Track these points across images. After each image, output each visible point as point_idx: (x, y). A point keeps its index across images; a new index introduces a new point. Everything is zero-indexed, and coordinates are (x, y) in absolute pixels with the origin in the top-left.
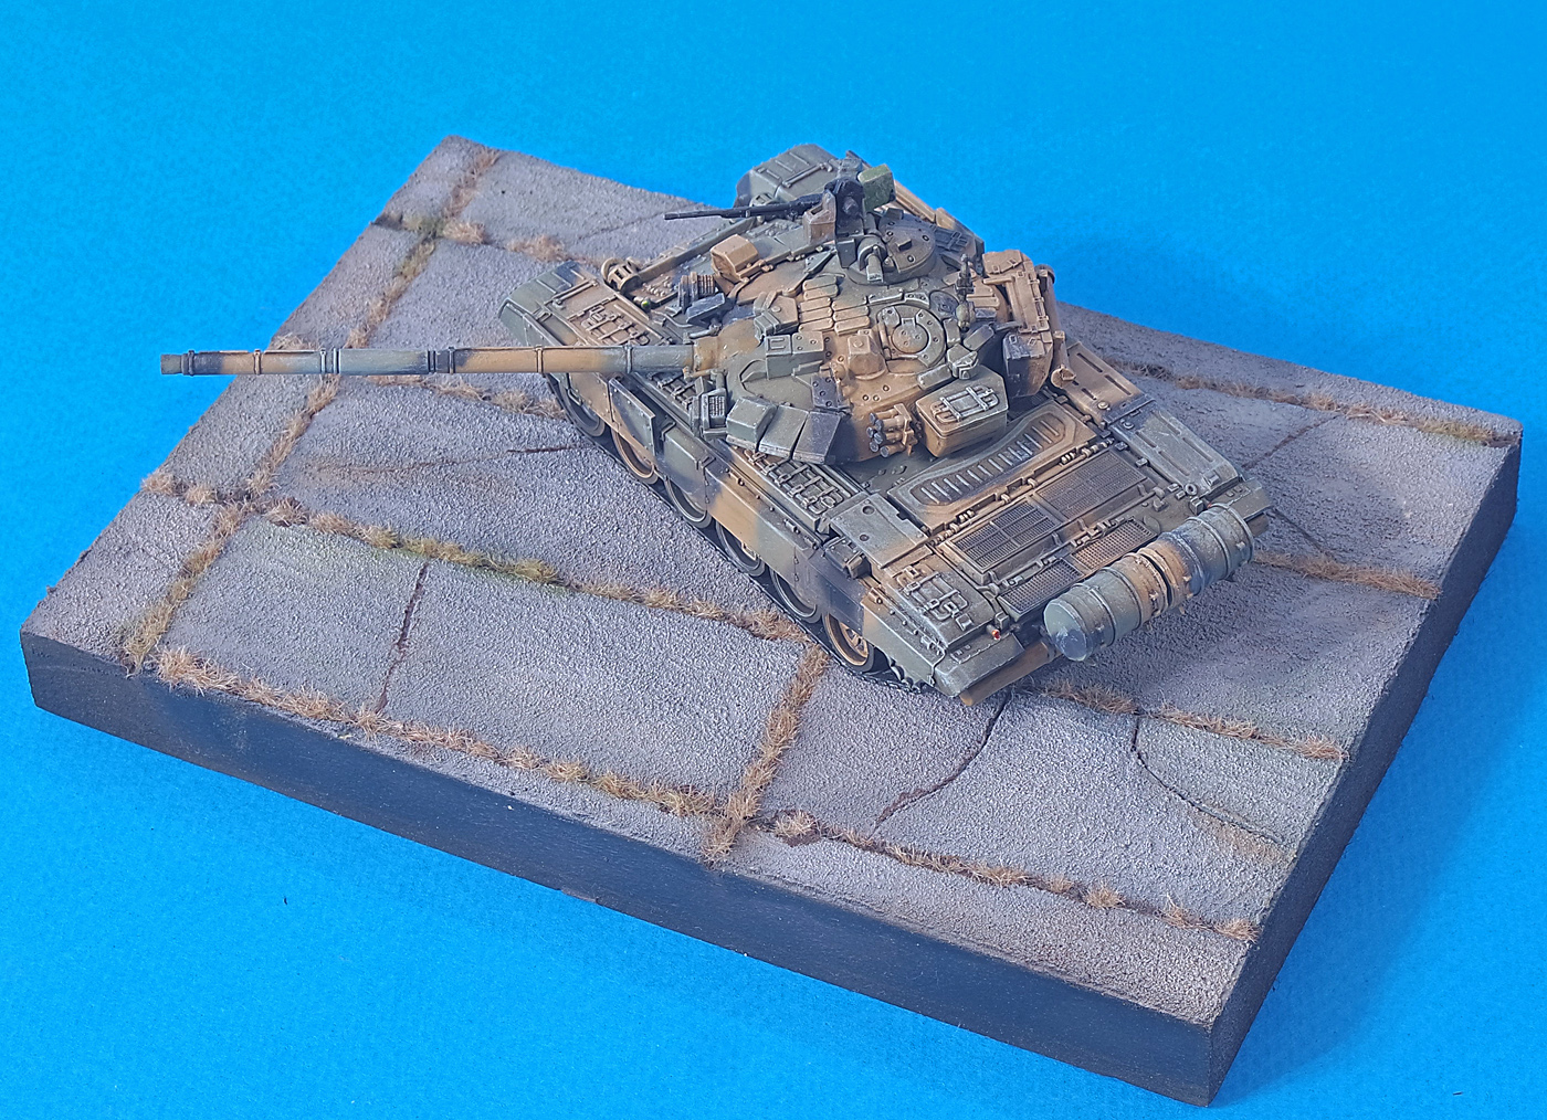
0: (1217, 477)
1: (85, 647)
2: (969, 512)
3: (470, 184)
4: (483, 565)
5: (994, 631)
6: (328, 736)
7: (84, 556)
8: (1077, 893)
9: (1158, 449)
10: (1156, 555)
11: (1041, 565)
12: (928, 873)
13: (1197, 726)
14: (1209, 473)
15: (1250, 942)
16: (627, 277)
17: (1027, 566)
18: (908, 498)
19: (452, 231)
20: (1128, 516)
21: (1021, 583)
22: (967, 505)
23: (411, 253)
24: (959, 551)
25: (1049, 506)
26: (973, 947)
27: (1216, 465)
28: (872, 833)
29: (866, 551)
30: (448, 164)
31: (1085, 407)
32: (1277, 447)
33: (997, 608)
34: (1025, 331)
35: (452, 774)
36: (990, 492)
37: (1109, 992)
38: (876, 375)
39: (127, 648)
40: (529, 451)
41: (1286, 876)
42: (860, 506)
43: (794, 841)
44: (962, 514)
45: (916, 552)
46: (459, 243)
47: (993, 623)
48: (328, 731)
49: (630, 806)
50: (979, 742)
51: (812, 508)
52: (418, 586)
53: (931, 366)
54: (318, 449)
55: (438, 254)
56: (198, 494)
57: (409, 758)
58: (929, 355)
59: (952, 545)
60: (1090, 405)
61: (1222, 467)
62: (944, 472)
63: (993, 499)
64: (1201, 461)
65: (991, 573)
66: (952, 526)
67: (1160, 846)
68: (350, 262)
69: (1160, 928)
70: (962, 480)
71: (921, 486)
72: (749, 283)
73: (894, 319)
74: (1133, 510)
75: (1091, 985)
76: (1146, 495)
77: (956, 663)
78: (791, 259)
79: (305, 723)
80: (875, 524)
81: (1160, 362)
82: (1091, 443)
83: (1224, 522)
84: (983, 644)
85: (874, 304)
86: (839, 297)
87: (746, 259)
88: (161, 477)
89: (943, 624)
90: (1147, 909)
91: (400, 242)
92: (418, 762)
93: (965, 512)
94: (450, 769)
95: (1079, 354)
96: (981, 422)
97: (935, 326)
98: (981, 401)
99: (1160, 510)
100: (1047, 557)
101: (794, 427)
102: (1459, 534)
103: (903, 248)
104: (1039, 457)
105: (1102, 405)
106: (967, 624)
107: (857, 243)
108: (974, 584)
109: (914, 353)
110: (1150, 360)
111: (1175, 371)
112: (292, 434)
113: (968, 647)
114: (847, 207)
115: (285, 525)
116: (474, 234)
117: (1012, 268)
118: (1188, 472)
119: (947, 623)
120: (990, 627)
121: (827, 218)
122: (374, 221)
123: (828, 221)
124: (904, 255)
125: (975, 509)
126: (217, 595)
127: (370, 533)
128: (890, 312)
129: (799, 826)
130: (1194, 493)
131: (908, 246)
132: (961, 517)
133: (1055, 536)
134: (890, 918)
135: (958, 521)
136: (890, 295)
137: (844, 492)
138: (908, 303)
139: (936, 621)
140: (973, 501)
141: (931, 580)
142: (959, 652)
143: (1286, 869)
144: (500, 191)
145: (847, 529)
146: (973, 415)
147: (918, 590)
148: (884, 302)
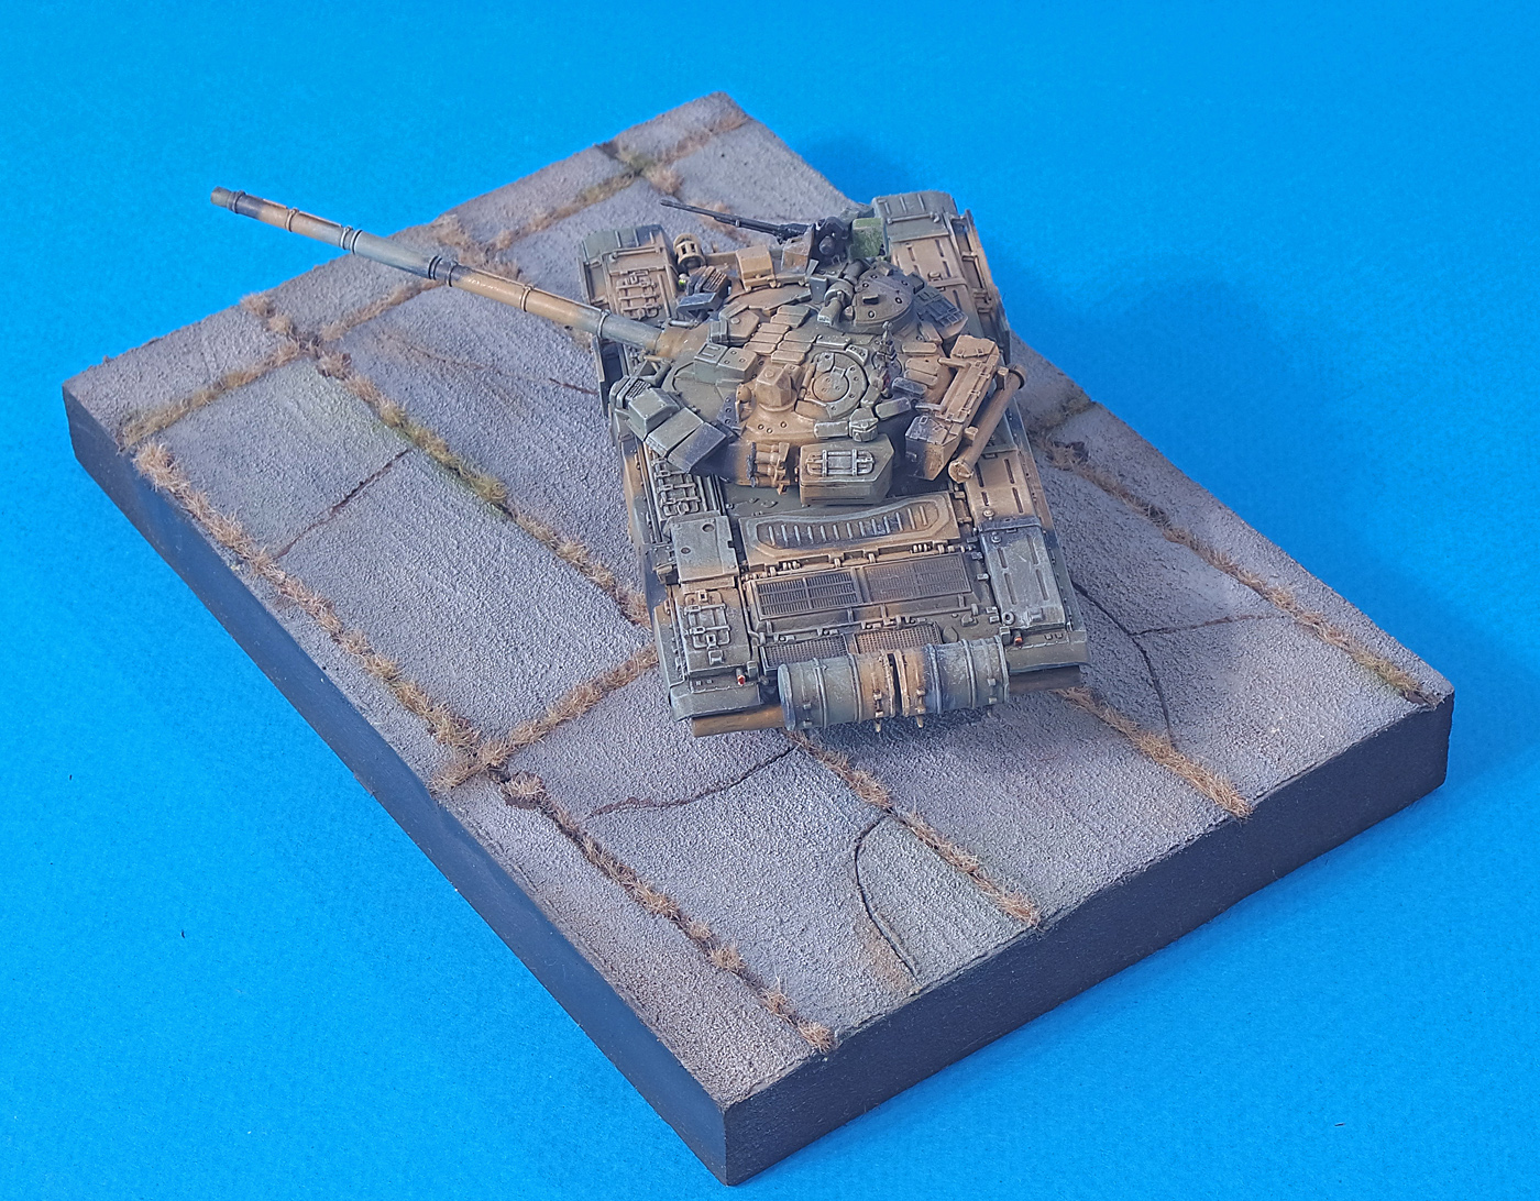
0: (1039, 616)
1: (97, 416)
2: (794, 563)
3: (703, 139)
4: (452, 469)
5: (740, 676)
6: (224, 561)
7: (153, 342)
8: (705, 945)
9: (1005, 571)
10: (901, 660)
11: (820, 633)
12: (597, 874)
13: (927, 843)
14: (1035, 609)
15: (817, 1050)
16: (689, 254)
17: (807, 629)
18: (751, 530)
19: (654, 175)
20: (931, 620)
21: (790, 642)
22: (797, 556)
23: (607, 182)
24: (756, 593)
25: (865, 585)
26: (583, 951)
27: (1046, 605)
28: (580, 820)
29: (678, 563)
30: (696, 114)
31: (973, 509)
32: (1207, 623)
33: (756, 656)
34: (941, 416)
35: (292, 632)
36: (826, 552)
37: (664, 1041)
38: (777, 410)
39: (125, 430)
40: (567, 385)
41: (896, 1006)
42: (703, 522)
43: (512, 801)
44: (787, 562)
45: (721, 580)
46: (651, 186)
47: (744, 669)
48: (224, 558)
49: (408, 717)
50: (733, 780)
51: (666, 509)
52: (389, 465)
53: (835, 419)
54: (401, 321)
55: (628, 191)
56: (278, 323)
57: (269, 606)
58: (838, 407)
59: (754, 586)
60: (978, 509)
61: (1052, 609)
62: (800, 520)
63: (826, 559)
64: (1037, 595)
65: (768, 623)
66: (772, 570)
67: (810, 935)
68: (552, 172)
69: (752, 1003)
70: (810, 533)
71: (770, 525)
72: (749, 293)
73: (827, 364)
74: (939, 617)
75: (653, 1028)
76: (962, 607)
77: (689, 693)
78: (801, 284)
79: (214, 545)
80: (704, 542)
81: (1166, 507)
82: (950, 543)
83: (986, 653)
84: (726, 685)
85: (821, 346)
86: (800, 329)
87: (758, 269)
88: (258, 298)
89: (696, 652)
90: (754, 983)
91: (605, 168)
92: (274, 612)
93: (791, 562)
94: (292, 627)
95: (1007, 461)
96: (843, 484)
97: (860, 384)
98: (858, 466)
99: (966, 625)
100: (831, 628)
101: (683, 431)
102: (1307, 765)
103: (867, 302)
104: (891, 538)
105: (988, 513)
106: (716, 660)
107: (829, 284)
108: (749, 627)
109: (824, 402)
110: (1157, 503)
111: (1175, 521)
112: (390, 300)
113: (709, 681)
114: (822, 246)
115: (324, 375)
116: (667, 185)
117: (976, 356)
118: (1017, 600)
119: (699, 652)
120: (739, 671)
121: (800, 249)
122: (600, 143)
123: (801, 253)
124: (866, 309)
125: (801, 563)
126: (227, 413)
127: (386, 406)
128: (827, 357)
129: (525, 790)
130: (1008, 622)
131: (874, 301)
132: (785, 565)
133: (850, 613)
134: (537, 899)
135: (779, 567)
136: (837, 341)
137: (704, 505)
138: (848, 355)
139: (691, 646)
140: (803, 555)
141: (714, 609)
142: (698, 683)
143: (902, 999)
144: (721, 153)
145: (677, 538)
146: (839, 475)
147: (696, 613)
148: (829, 347)
